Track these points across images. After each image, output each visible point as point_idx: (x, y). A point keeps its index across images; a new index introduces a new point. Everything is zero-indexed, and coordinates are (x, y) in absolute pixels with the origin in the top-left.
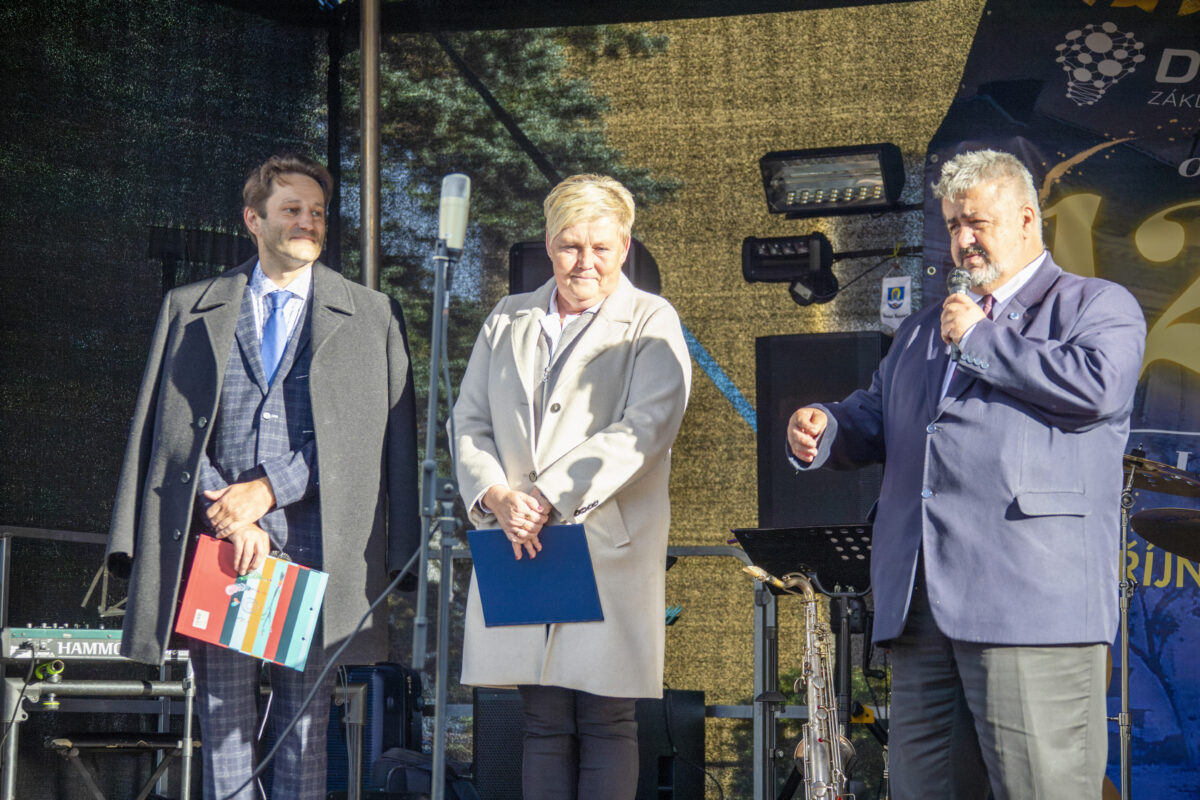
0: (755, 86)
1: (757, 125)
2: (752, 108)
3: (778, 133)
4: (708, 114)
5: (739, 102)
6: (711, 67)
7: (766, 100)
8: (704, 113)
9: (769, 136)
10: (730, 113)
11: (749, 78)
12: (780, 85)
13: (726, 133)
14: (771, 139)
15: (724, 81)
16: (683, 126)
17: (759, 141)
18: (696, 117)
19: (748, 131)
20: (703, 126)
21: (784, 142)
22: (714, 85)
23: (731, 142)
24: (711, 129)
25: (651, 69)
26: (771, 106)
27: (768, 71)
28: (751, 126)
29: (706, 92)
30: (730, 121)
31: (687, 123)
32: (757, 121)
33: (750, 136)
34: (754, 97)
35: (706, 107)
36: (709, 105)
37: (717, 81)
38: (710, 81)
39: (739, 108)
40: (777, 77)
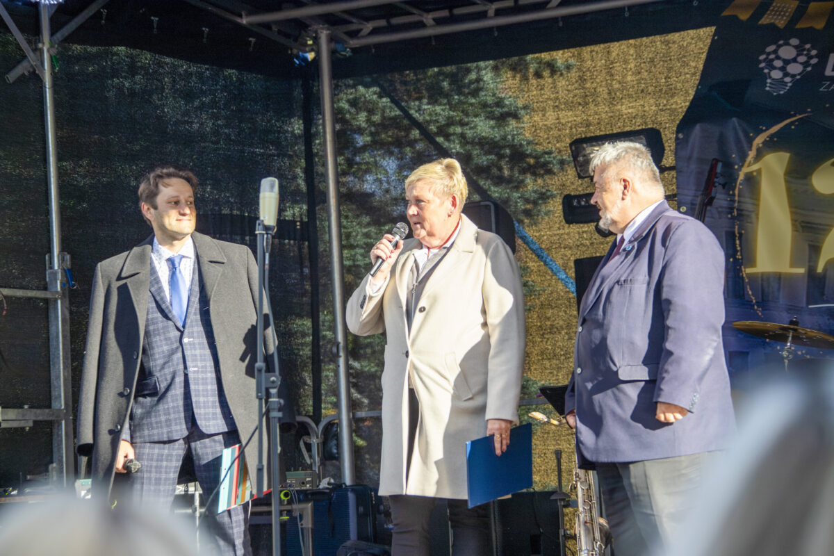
0: (572, 96)
1: (575, 121)
2: (571, 110)
3: (588, 126)
4: (544, 115)
5: (563, 106)
6: (544, 85)
7: (580, 104)
8: (540, 115)
9: (583, 127)
10: (558, 114)
11: (568, 90)
12: (588, 94)
13: (556, 127)
14: (584, 129)
15: (553, 94)
16: (528, 125)
17: (577, 131)
18: (536, 118)
19: (570, 125)
20: (541, 124)
21: (593, 130)
22: (546, 97)
23: (559, 133)
24: (546, 125)
25: (506, 89)
26: (583, 107)
27: (580, 85)
28: (571, 121)
29: (542, 102)
30: (558, 119)
31: (530, 123)
32: (575, 118)
33: (571, 128)
34: (572, 102)
35: (542, 111)
36: (544, 110)
37: (548, 94)
38: (544, 94)
39: (563, 110)
40: (586, 89)
